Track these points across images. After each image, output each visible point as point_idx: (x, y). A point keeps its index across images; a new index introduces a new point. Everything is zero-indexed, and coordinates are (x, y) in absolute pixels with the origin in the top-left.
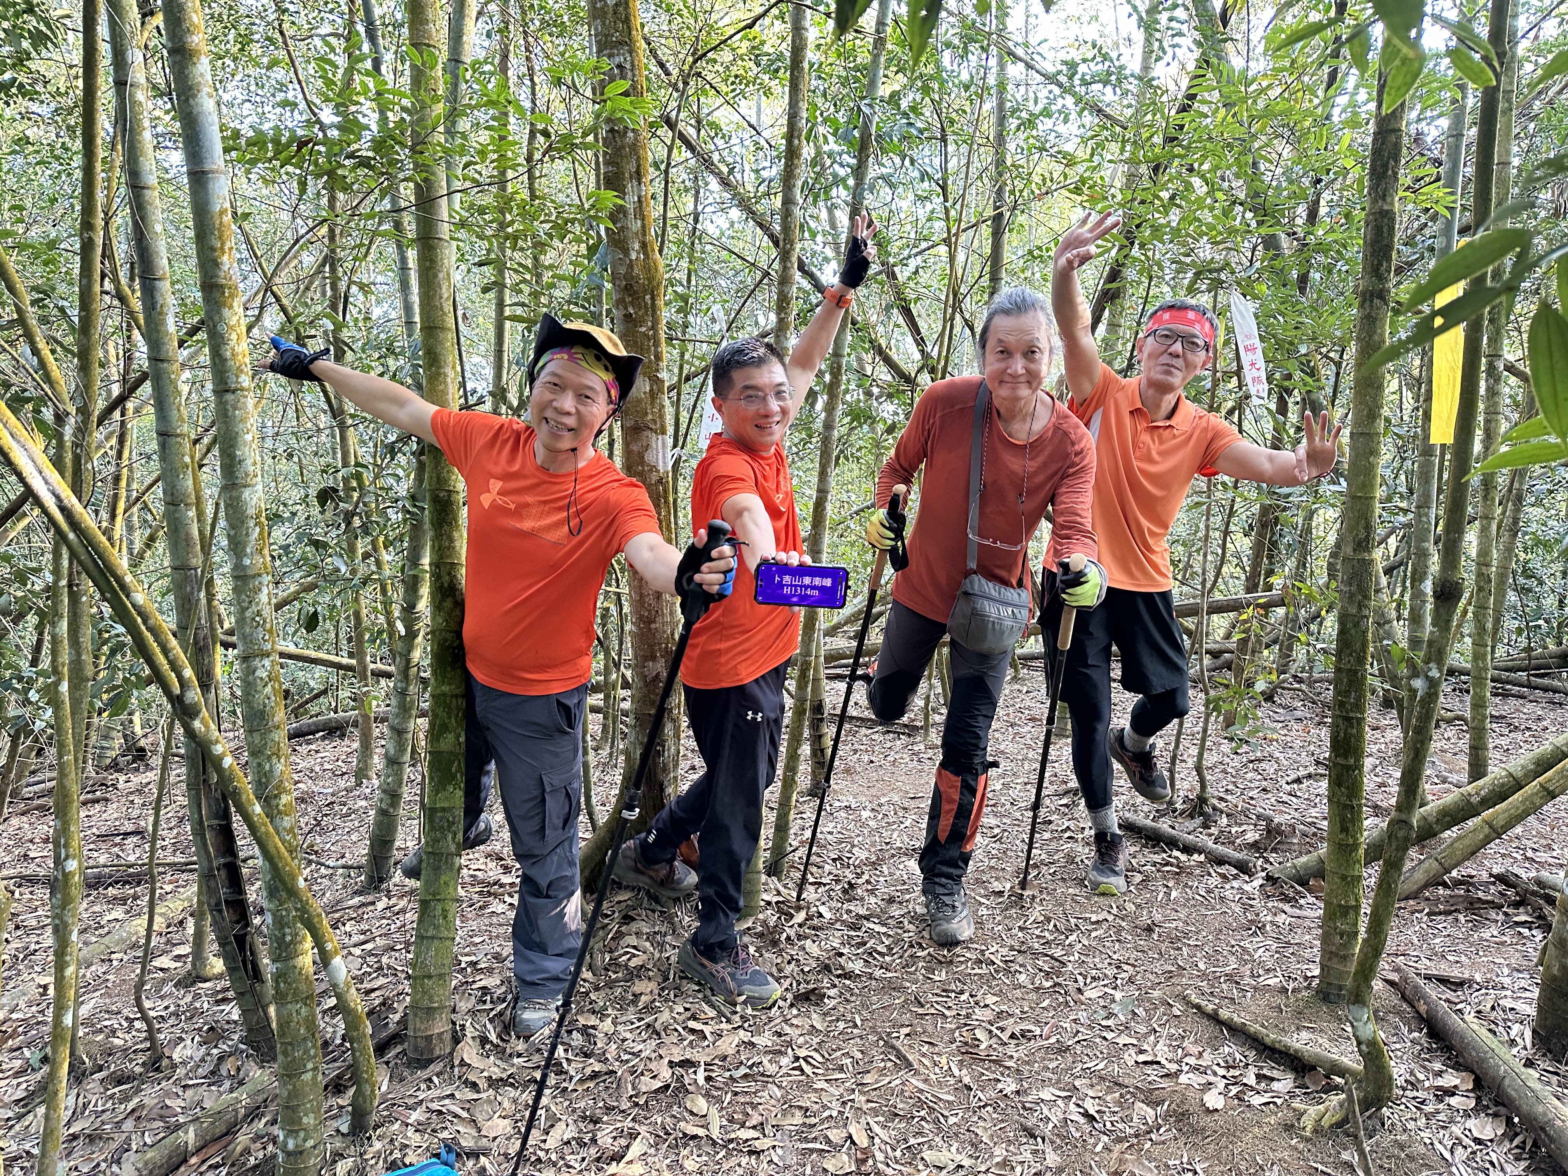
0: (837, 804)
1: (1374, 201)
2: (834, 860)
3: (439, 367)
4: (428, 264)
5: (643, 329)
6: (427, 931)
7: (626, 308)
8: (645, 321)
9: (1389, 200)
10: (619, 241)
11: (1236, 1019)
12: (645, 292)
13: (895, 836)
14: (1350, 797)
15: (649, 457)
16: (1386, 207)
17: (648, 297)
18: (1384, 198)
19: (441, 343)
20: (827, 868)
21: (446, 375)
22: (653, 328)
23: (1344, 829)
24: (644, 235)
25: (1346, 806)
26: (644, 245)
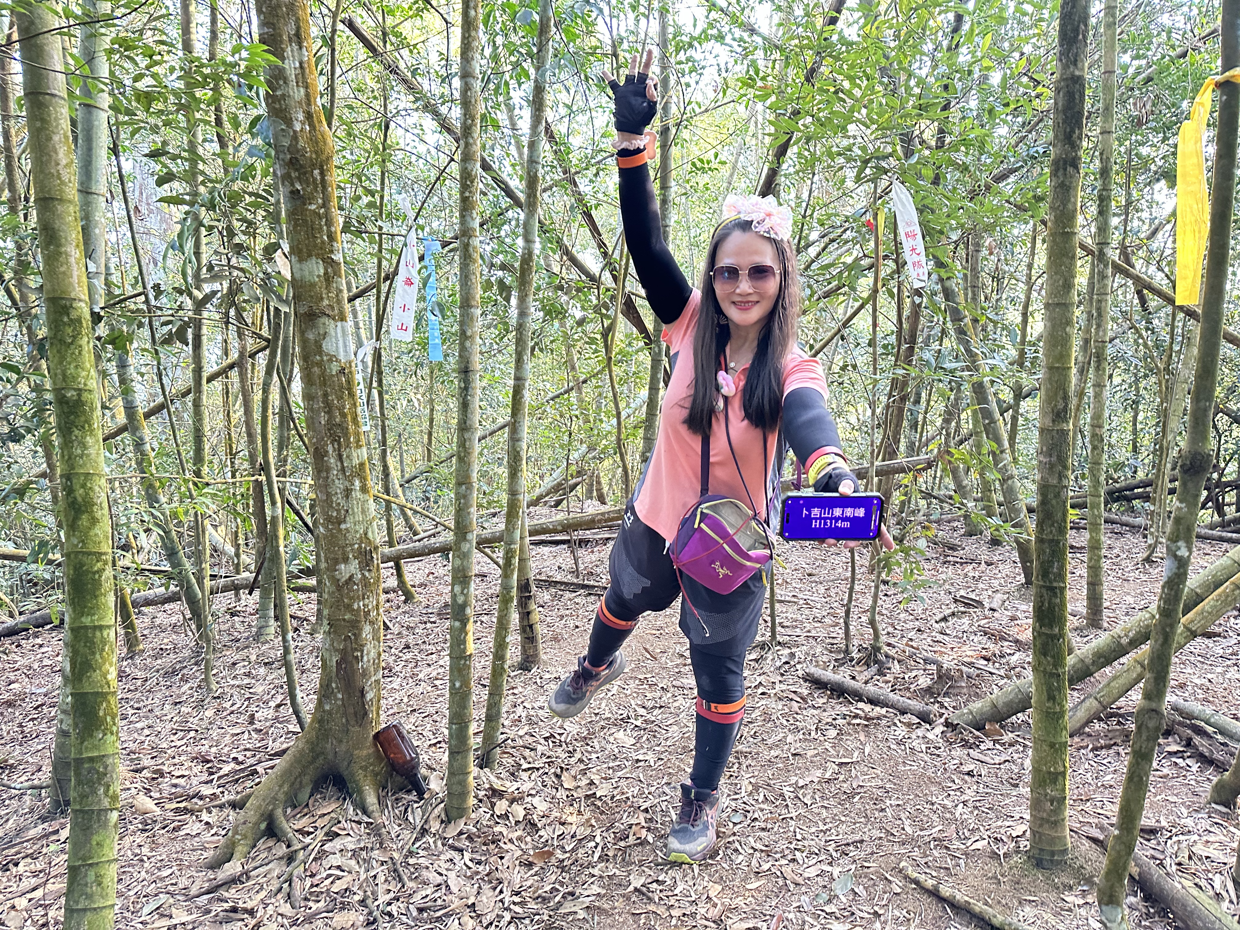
0: (547, 676)
1: (1065, 67)
2: (546, 739)
3: (59, 245)
4: (38, 124)
5: (313, 207)
6: (77, 902)
7: (292, 185)
8: (314, 198)
9: (1080, 65)
10: (281, 110)
11: (958, 897)
12: (313, 166)
13: (603, 705)
14: (1055, 666)
15: (328, 346)
16: (1077, 73)
17: (316, 172)
18: (1075, 63)
19: (60, 217)
20: (540, 748)
21: (67, 254)
22: (324, 205)
23: (1051, 698)
24: (309, 104)
25: (1052, 675)
26: (309, 116)
